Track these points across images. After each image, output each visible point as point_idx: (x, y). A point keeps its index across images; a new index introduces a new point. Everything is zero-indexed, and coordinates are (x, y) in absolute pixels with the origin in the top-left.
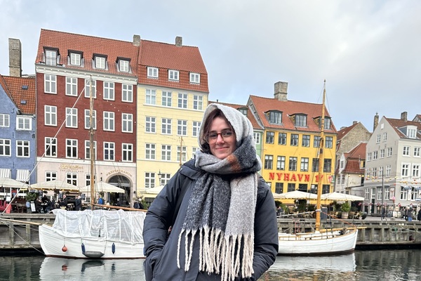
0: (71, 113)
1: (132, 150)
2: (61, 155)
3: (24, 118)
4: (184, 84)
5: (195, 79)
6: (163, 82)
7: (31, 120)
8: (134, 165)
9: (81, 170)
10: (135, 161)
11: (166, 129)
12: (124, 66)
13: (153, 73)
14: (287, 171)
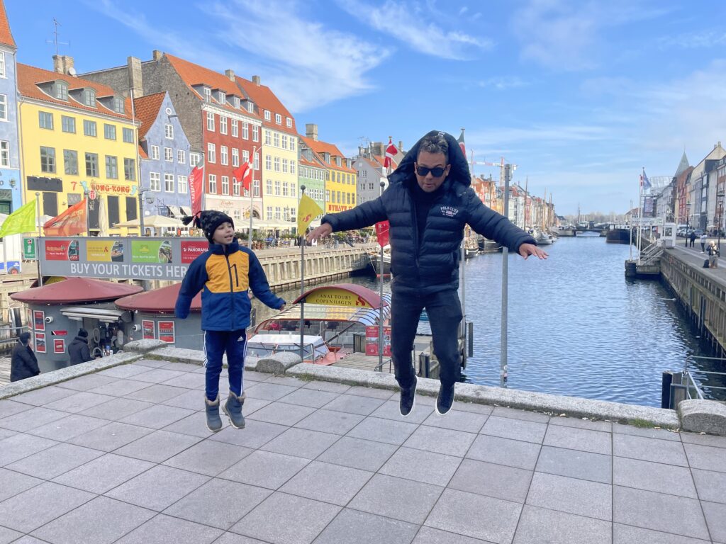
0: (224, 150)
1: (259, 186)
2: (220, 193)
3: (194, 154)
4: (283, 129)
5: (289, 124)
6: (272, 125)
7: (198, 156)
8: (260, 200)
9: (231, 205)
10: (262, 196)
11: (277, 168)
12: (251, 106)
13: (268, 115)
14: (336, 204)
